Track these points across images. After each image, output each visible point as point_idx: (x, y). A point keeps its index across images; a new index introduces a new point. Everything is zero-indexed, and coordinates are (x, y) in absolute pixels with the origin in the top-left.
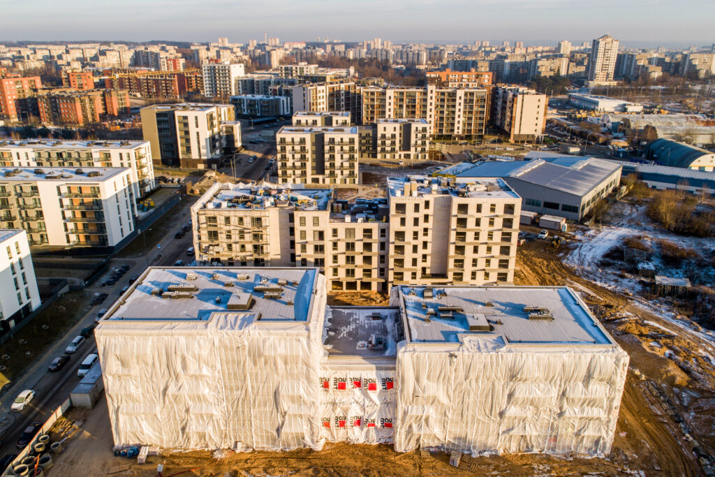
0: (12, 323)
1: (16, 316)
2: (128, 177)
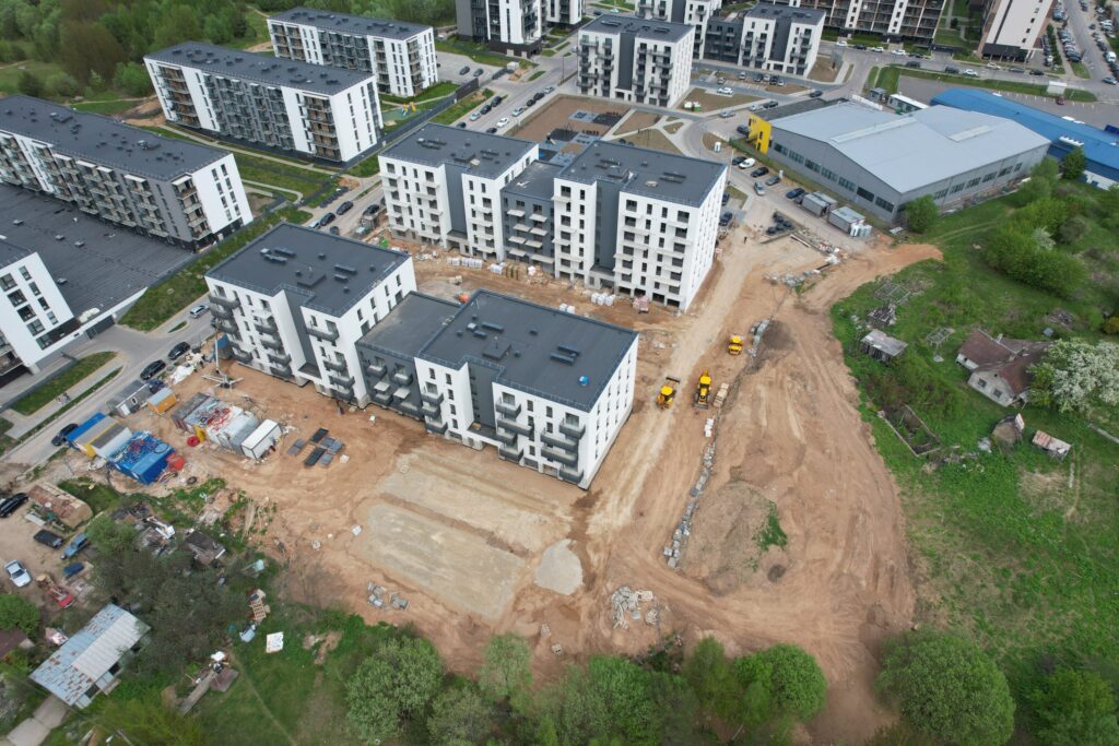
0: (221, 236)
1: (226, 231)
2: (370, 86)
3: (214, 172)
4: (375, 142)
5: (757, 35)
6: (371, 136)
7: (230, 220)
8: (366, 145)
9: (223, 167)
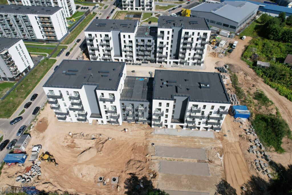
0: (24, 73)
1: (26, 71)
2: (62, 12)
3: (16, 48)
4: (67, 32)
6: (65, 30)
7: (26, 66)
9: (19, 45)
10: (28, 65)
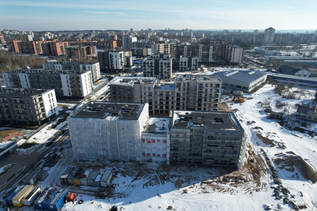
1: (51, 117)
2: (90, 73)
3: (49, 95)
4: (91, 92)
5: (184, 61)
6: (90, 89)
7: (52, 113)
8: (89, 92)
9: (51, 93)
10: (54, 113)
